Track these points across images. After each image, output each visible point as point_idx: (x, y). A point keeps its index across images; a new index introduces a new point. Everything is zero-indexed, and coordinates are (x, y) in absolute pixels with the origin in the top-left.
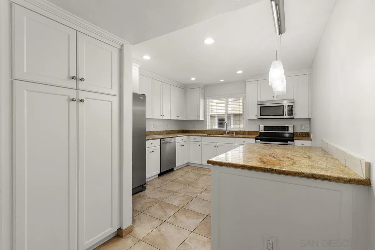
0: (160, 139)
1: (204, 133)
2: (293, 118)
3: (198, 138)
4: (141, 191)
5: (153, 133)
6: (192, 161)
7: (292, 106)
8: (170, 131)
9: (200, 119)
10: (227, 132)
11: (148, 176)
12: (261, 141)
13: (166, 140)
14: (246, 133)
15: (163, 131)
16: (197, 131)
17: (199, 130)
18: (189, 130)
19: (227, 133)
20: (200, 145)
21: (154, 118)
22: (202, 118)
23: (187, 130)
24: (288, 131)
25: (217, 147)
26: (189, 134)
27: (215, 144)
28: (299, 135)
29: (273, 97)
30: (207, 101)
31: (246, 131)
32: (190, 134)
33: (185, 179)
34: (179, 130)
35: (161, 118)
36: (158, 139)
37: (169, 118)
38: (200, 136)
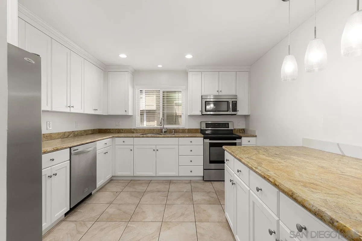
0: (70, 148)
1: (133, 133)
2: (236, 115)
3: (129, 141)
5: (50, 137)
6: (119, 174)
7: (235, 102)
8: (81, 131)
9: (128, 114)
10: (164, 130)
12: (209, 140)
13: (80, 149)
14: (186, 131)
15: (69, 132)
16: (122, 130)
17: (126, 129)
18: (110, 129)
19: (165, 132)
20: (131, 150)
21: (54, 110)
22: (130, 113)
23: (106, 129)
24: (229, 128)
25: (157, 150)
26: (114, 136)
27: (154, 148)
28: (237, 131)
29: (218, 91)
30: (137, 91)
31: (186, 129)
32: (116, 136)
33: (119, 210)
34: (94, 130)
35: (68, 110)
36: (66, 148)
37: (82, 112)
38: (132, 137)
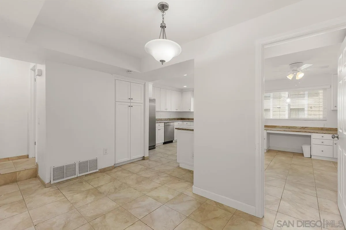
4: (153, 149)
5: (161, 120)
8: (172, 118)
11: (157, 142)
13: (168, 124)
21: (161, 111)
22: (192, 110)
32: (184, 121)
34: (178, 118)
35: (165, 110)
36: (163, 123)
37: (171, 111)
38: (190, 122)
